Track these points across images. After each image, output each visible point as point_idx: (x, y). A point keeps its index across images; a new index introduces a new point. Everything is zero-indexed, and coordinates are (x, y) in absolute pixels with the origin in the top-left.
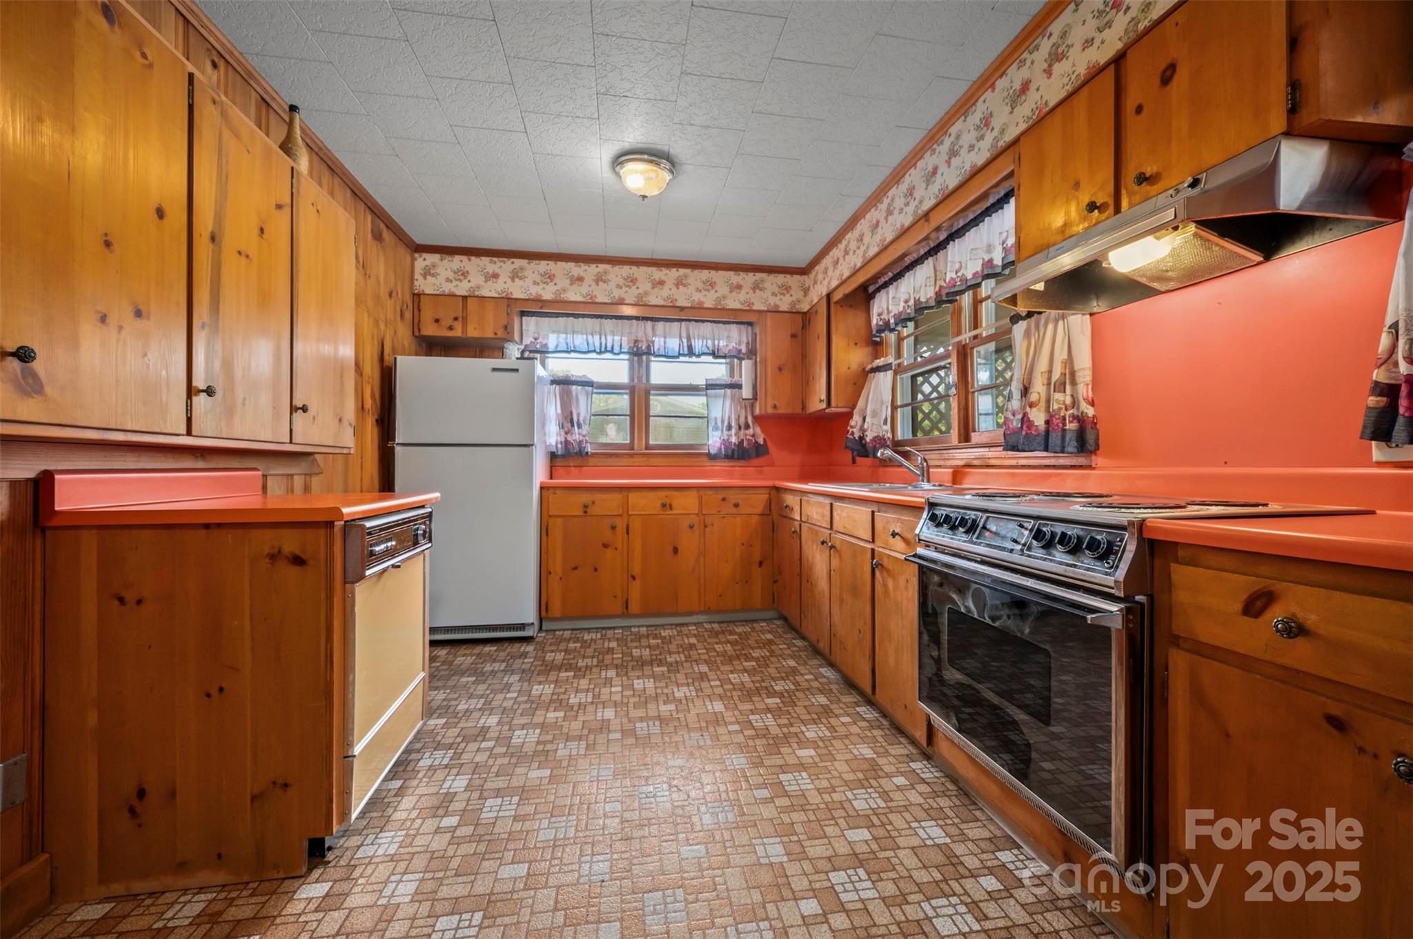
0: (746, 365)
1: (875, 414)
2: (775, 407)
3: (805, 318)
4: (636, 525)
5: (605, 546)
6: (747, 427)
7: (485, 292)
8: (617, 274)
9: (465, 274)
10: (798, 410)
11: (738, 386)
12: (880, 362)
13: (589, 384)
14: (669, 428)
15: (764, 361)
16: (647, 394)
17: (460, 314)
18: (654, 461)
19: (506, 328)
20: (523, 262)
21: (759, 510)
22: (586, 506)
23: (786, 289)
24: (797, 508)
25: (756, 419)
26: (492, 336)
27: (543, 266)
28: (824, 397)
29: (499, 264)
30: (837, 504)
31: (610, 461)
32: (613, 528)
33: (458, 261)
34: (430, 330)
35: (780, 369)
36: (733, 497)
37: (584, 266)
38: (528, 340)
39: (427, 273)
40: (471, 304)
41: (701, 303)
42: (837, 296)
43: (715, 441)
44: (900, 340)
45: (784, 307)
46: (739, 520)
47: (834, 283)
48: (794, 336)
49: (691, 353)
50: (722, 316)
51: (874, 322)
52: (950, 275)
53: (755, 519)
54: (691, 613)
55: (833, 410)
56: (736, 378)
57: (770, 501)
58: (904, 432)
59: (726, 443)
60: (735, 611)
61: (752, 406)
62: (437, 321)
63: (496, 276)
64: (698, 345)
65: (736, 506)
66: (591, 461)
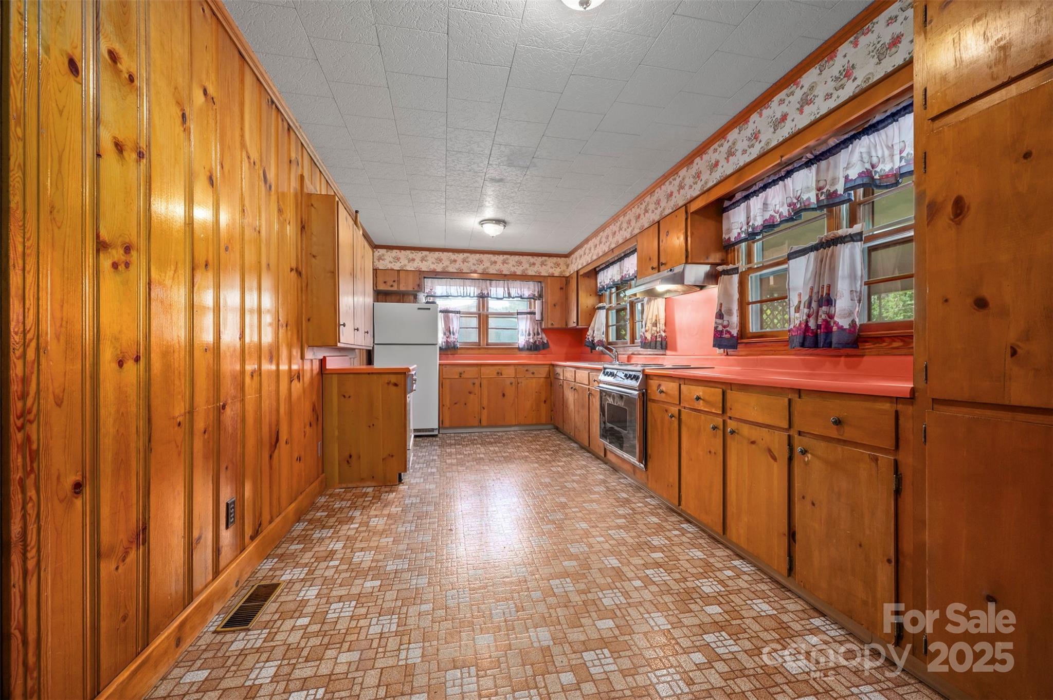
0: (538, 303)
1: (599, 330)
2: (552, 324)
3: (567, 279)
4: (484, 382)
5: (470, 393)
6: (538, 334)
7: (408, 268)
8: (473, 258)
9: (398, 259)
10: (564, 326)
11: (534, 313)
12: (601, 305)
13: (458, 312)
14: (498, 335)
15: (546, 302)
16: (487, 317)
17: (396, 279)
18: (490, 351)
19: (419, 285)
20: (427, 253)
21: (544, 375)
22: (461, 374)
23: (558, 265)
24: (562, 374)
25: (543, 330)
26: (412, 289)
27: (437, 254)
28: (575, 321)
29: (415, 254)
30: (577, 371)
31: (469, 352)
32: (474, 384)
33: (395, 253)
34: (382, 287)
35: (555, 305)
36: (531, 369)
37: (457, 255)
38: (427, 290)
39: (380, 259)
40: (401, 273)
41: (515, 272)
42: (581, 273)
43: (522, 341)
44: (611, 294)
45: (557, 274)
46: (534, 380)
47: (580, 267)
48: (561, 289)
49: (510, 296)
50: (524, 278)
51: (599, 285)
52: (625, 272)
53: (542, 380)
54: (510, 426)
55: (580, 327)
56: (532, 309)
57: (549, 371)
58: (612, 337)
59: (528, 342)
60: (532, 425)
61: (541, 324)
62: (385, 282)
63: (413, 260)
64: (513, 292)
65: (533, 373)
66: (459, 351)
